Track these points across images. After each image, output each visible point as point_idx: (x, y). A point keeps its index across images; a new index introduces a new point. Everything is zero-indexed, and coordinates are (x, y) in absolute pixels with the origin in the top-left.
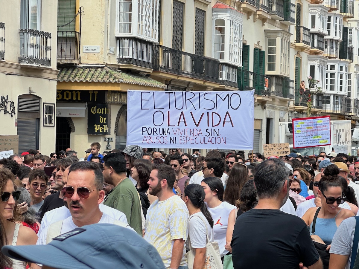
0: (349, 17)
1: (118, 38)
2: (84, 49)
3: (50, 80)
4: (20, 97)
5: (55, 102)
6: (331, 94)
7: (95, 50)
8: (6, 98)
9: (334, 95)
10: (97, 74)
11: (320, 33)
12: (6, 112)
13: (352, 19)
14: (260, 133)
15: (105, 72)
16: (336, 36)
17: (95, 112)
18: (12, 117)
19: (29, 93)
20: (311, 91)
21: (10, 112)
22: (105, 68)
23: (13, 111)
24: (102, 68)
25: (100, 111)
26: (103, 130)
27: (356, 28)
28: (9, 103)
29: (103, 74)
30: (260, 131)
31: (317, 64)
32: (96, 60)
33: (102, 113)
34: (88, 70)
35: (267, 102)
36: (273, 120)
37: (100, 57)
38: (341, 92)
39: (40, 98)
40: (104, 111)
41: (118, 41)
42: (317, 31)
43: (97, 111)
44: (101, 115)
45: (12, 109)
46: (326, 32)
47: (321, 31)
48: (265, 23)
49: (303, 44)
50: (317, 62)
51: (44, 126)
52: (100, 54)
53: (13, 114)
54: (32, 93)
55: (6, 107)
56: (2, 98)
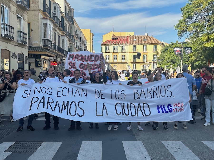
3: (26, 49)
4: (18, 54)
5: (28, 56)
7: (37, 42)
17: (37, 60)
19: (21, 52)
23: (16, 58)
24: (39, 47)
26: (40, 66)
32: (37, 45)
33: (40, 61)
34: (35, 48)
39: (24, 55)
41: (43, 40)
48: (70, 42)
51: (25, 63)
55: (14, 56)
56: (13, 53)
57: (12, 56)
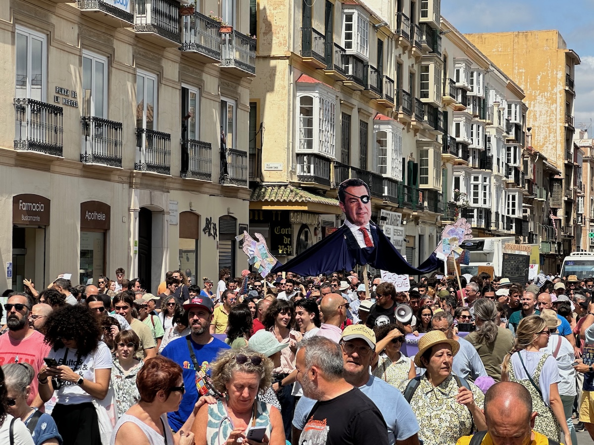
0: (488, 124)
1: (298, 155)
2: (266, 166)
3: (244, 200)
4: (221, 219)
5: (248, 223)
6: (475, 208)
7: (277, 168)
8: (210, 220)
9: (478, 208)
10: (281, 193)
11: (465, 142)
12: (210, 234)
13: (491, 126)
14: (413, 250)
15: (289, 191)
16: (478, 145)
17: (278, 232)
18: (215, 239)
19: (227, 214)
20: (457, 204)
21: (213, 235)
22: (288, 186)
23: (215, 233)
24: (286, 186)
25: (284, 231)
26: (287, 251)
27: (495, 136)
28: (212, 225)
29: (287, 193)
30: (413, 248)
31: (462, 175)
32: (279, 178)
33: (286, 233)
34: (271, 188)
35: (420, 217)
36: (424, 237)
37: (283, 174)
38: (485, 205)
39: (235, 219)
40: (288, 231)
41: (299, 158)
42: (463, 140)
43: (281, 231)
44: (285, 235)
45: (215, 231)
46: (470, 141)
47: (466, 140)
48: (418, 134)
49: (450, 154)
50: (462, 173)
51: (239, 248)
52: (283, 171)
53: (215, 236)
54: (230, 214)
55: (210, 229)
56: (207, 219)
57: (204, 230)
